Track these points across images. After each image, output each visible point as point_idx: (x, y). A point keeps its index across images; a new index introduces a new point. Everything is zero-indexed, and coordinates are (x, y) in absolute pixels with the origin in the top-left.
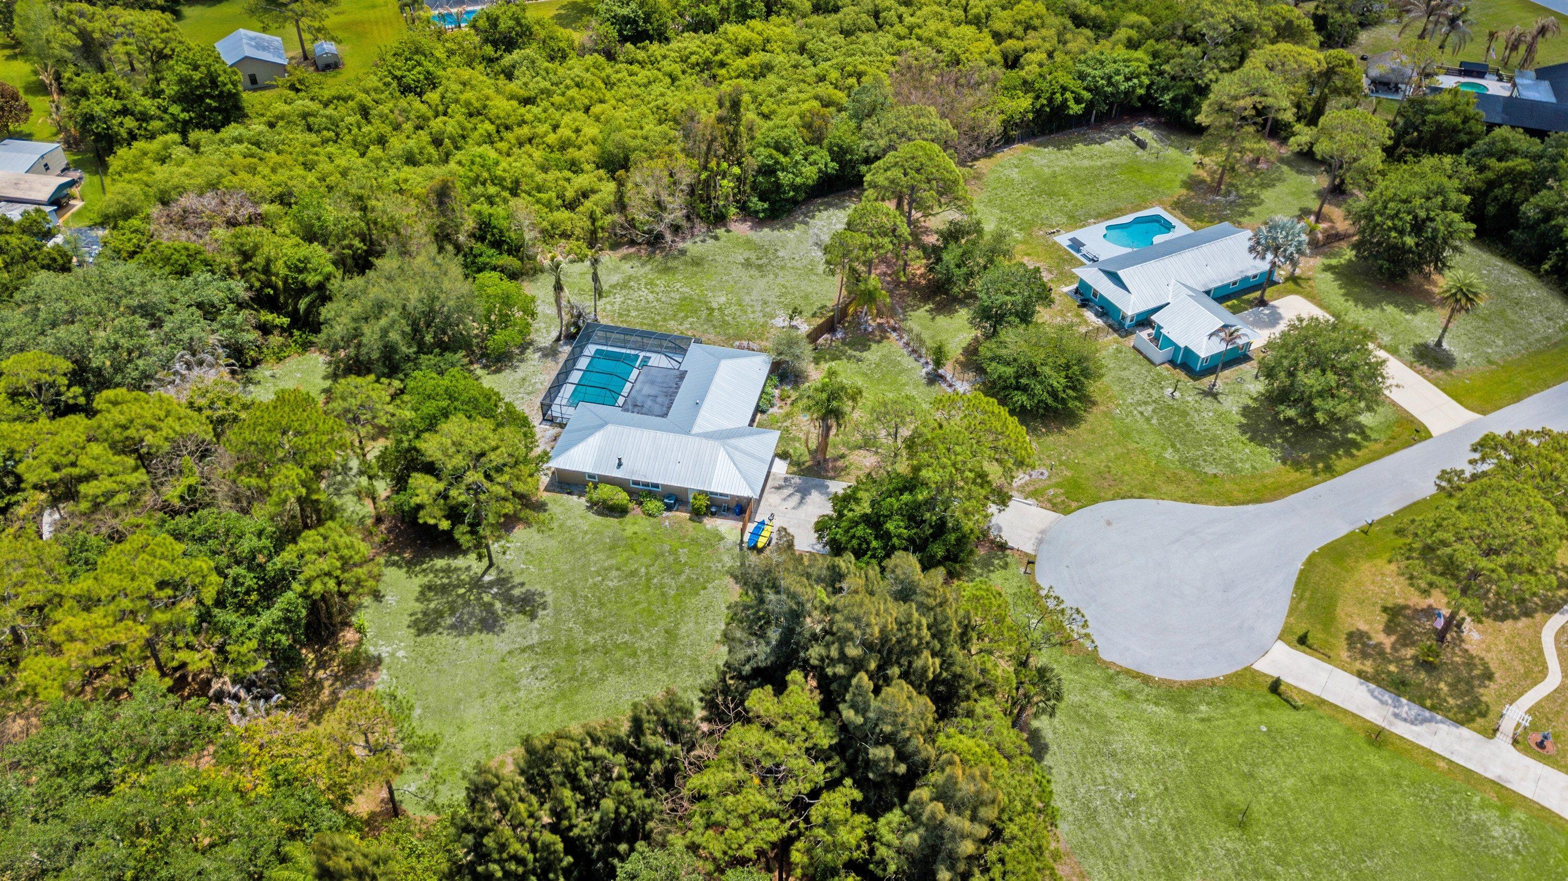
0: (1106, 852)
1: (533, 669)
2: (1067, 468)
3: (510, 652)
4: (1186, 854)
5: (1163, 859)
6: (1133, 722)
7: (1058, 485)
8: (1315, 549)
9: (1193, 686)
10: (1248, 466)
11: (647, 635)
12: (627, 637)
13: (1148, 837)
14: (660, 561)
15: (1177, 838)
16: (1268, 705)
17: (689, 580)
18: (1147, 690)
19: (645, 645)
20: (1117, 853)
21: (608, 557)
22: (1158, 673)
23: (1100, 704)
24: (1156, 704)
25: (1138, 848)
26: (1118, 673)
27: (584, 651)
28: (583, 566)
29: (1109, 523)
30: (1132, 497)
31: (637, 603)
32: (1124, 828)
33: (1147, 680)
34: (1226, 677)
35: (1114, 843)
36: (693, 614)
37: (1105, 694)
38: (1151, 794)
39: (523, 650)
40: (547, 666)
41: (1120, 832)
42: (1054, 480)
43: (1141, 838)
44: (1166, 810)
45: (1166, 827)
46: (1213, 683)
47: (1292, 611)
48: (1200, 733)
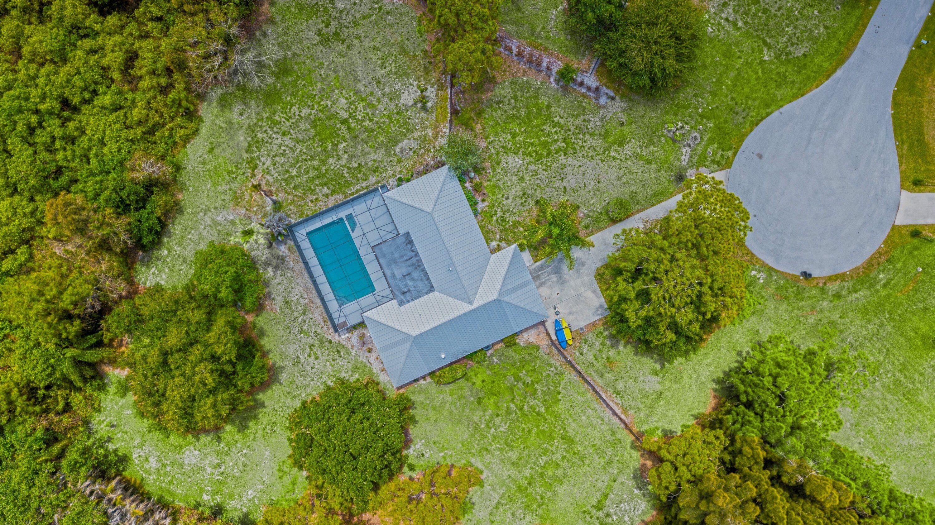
0: (876, 410)
1: (513, 514)
2: (708, 119)
3: (491, 514)
4: (914, 383)
5: (904, 395)
6: (850, 314)
7: (711, 141)
8: (893, 88)
9: (869, 265)
10: (822, 29)
11: (554, 449)
12: (544, 458)
13: (892, 387)
14: (517, 392)
15: (906, 377)
16: (916, 248)
17: (545, 393)
18: (846, 284)
19: (559, 456)
20: (881, 407)
21: (485, 411)
22: (846, 268)
23: (827, 314)
24: (856, 292)
25: (889, 396)
26: (825, 284)
27: (530, 484)
28: (476, 428)
29: (760, 156)
30: (763, 119)
31: (530, 432)
32: (877, 390)
33: (842, 277)
34: (885, 242)
35: (876, 402)
36: (568, 416)
37: (825, 303)
38: (881, 359)
39: (497, 507)
40: (519, 508)
41: (877, 393)
42: (707, 137)
43: (889, 389)
44: (893, 364)
45: (898, 374)
46: (879, 253)
47: (901, 158)
48: (888, 296)
